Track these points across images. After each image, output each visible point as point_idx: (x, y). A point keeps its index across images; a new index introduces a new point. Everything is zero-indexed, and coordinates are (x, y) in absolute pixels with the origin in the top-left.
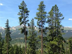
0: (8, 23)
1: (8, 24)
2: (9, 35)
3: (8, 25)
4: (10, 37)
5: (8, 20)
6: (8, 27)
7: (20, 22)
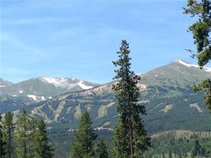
0: (127, 59)
1: (125, 62)
2: (137, 119)
3: (127, 70)
4: (141, 130)
5: (124, 42)
6: (128, 80)
7: (200, 49)
